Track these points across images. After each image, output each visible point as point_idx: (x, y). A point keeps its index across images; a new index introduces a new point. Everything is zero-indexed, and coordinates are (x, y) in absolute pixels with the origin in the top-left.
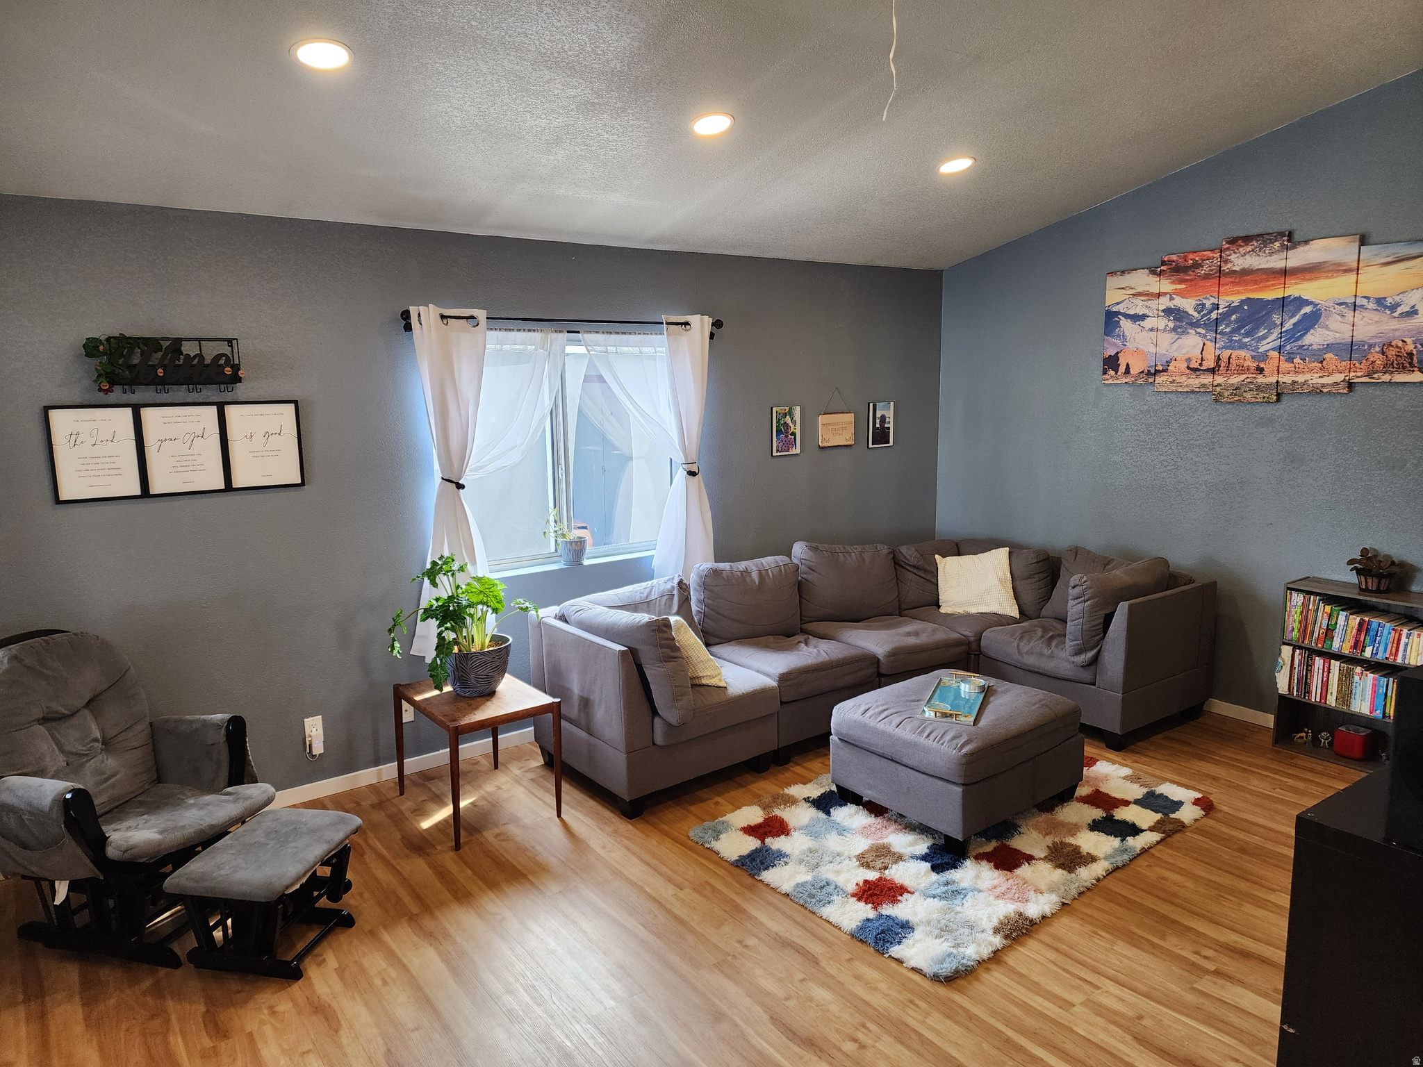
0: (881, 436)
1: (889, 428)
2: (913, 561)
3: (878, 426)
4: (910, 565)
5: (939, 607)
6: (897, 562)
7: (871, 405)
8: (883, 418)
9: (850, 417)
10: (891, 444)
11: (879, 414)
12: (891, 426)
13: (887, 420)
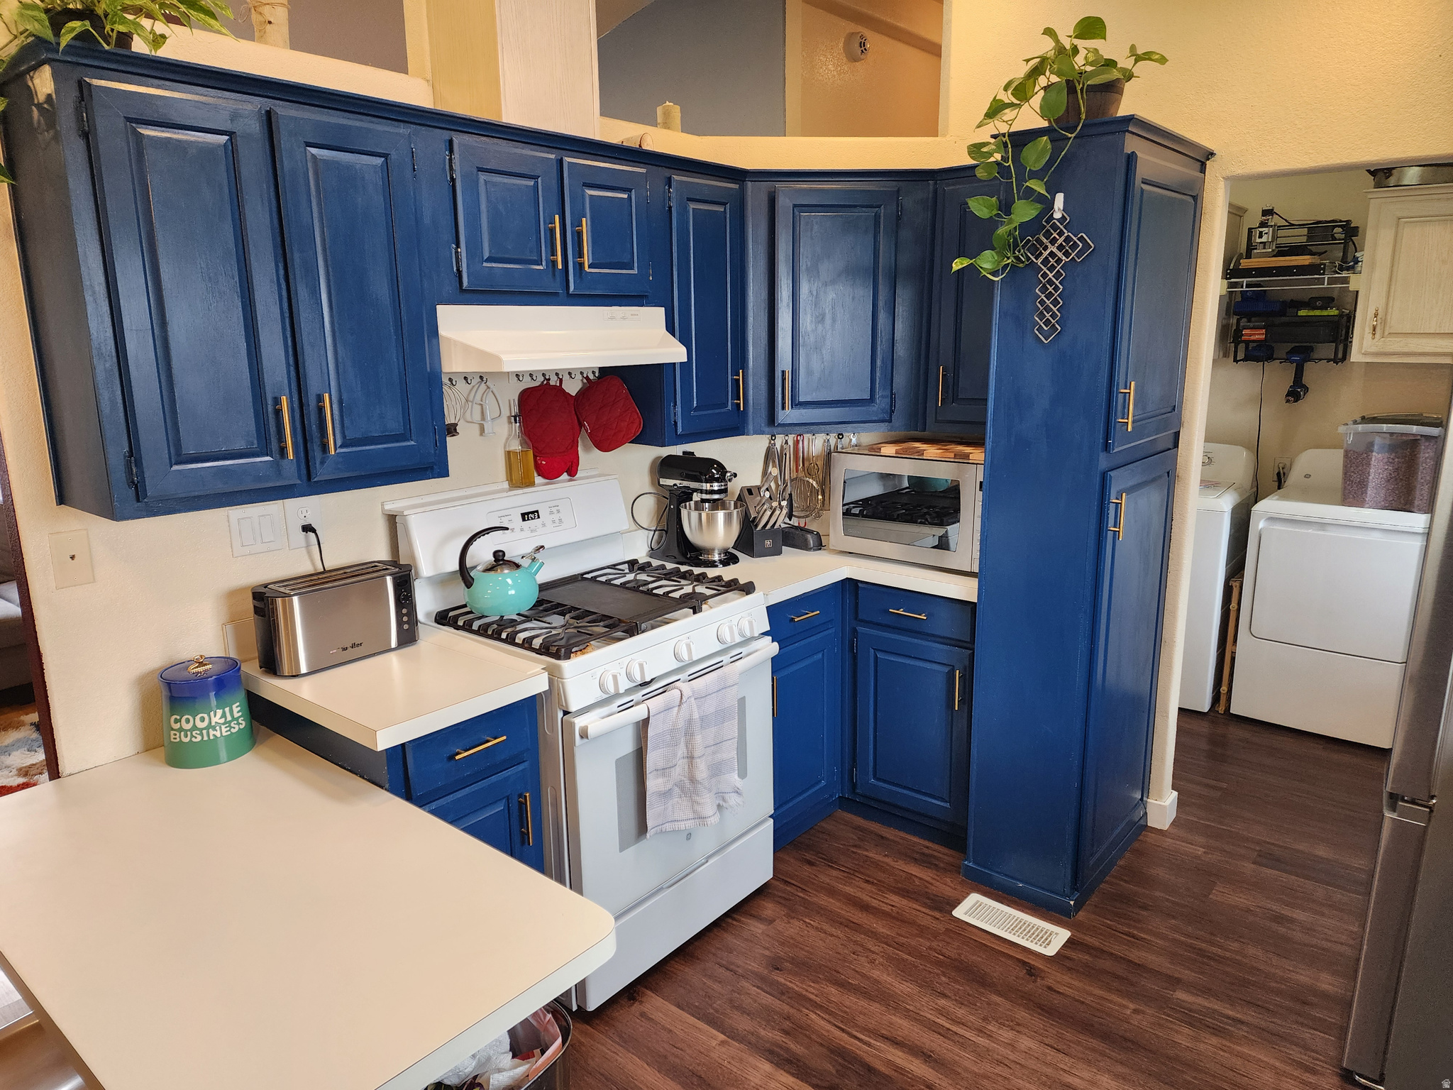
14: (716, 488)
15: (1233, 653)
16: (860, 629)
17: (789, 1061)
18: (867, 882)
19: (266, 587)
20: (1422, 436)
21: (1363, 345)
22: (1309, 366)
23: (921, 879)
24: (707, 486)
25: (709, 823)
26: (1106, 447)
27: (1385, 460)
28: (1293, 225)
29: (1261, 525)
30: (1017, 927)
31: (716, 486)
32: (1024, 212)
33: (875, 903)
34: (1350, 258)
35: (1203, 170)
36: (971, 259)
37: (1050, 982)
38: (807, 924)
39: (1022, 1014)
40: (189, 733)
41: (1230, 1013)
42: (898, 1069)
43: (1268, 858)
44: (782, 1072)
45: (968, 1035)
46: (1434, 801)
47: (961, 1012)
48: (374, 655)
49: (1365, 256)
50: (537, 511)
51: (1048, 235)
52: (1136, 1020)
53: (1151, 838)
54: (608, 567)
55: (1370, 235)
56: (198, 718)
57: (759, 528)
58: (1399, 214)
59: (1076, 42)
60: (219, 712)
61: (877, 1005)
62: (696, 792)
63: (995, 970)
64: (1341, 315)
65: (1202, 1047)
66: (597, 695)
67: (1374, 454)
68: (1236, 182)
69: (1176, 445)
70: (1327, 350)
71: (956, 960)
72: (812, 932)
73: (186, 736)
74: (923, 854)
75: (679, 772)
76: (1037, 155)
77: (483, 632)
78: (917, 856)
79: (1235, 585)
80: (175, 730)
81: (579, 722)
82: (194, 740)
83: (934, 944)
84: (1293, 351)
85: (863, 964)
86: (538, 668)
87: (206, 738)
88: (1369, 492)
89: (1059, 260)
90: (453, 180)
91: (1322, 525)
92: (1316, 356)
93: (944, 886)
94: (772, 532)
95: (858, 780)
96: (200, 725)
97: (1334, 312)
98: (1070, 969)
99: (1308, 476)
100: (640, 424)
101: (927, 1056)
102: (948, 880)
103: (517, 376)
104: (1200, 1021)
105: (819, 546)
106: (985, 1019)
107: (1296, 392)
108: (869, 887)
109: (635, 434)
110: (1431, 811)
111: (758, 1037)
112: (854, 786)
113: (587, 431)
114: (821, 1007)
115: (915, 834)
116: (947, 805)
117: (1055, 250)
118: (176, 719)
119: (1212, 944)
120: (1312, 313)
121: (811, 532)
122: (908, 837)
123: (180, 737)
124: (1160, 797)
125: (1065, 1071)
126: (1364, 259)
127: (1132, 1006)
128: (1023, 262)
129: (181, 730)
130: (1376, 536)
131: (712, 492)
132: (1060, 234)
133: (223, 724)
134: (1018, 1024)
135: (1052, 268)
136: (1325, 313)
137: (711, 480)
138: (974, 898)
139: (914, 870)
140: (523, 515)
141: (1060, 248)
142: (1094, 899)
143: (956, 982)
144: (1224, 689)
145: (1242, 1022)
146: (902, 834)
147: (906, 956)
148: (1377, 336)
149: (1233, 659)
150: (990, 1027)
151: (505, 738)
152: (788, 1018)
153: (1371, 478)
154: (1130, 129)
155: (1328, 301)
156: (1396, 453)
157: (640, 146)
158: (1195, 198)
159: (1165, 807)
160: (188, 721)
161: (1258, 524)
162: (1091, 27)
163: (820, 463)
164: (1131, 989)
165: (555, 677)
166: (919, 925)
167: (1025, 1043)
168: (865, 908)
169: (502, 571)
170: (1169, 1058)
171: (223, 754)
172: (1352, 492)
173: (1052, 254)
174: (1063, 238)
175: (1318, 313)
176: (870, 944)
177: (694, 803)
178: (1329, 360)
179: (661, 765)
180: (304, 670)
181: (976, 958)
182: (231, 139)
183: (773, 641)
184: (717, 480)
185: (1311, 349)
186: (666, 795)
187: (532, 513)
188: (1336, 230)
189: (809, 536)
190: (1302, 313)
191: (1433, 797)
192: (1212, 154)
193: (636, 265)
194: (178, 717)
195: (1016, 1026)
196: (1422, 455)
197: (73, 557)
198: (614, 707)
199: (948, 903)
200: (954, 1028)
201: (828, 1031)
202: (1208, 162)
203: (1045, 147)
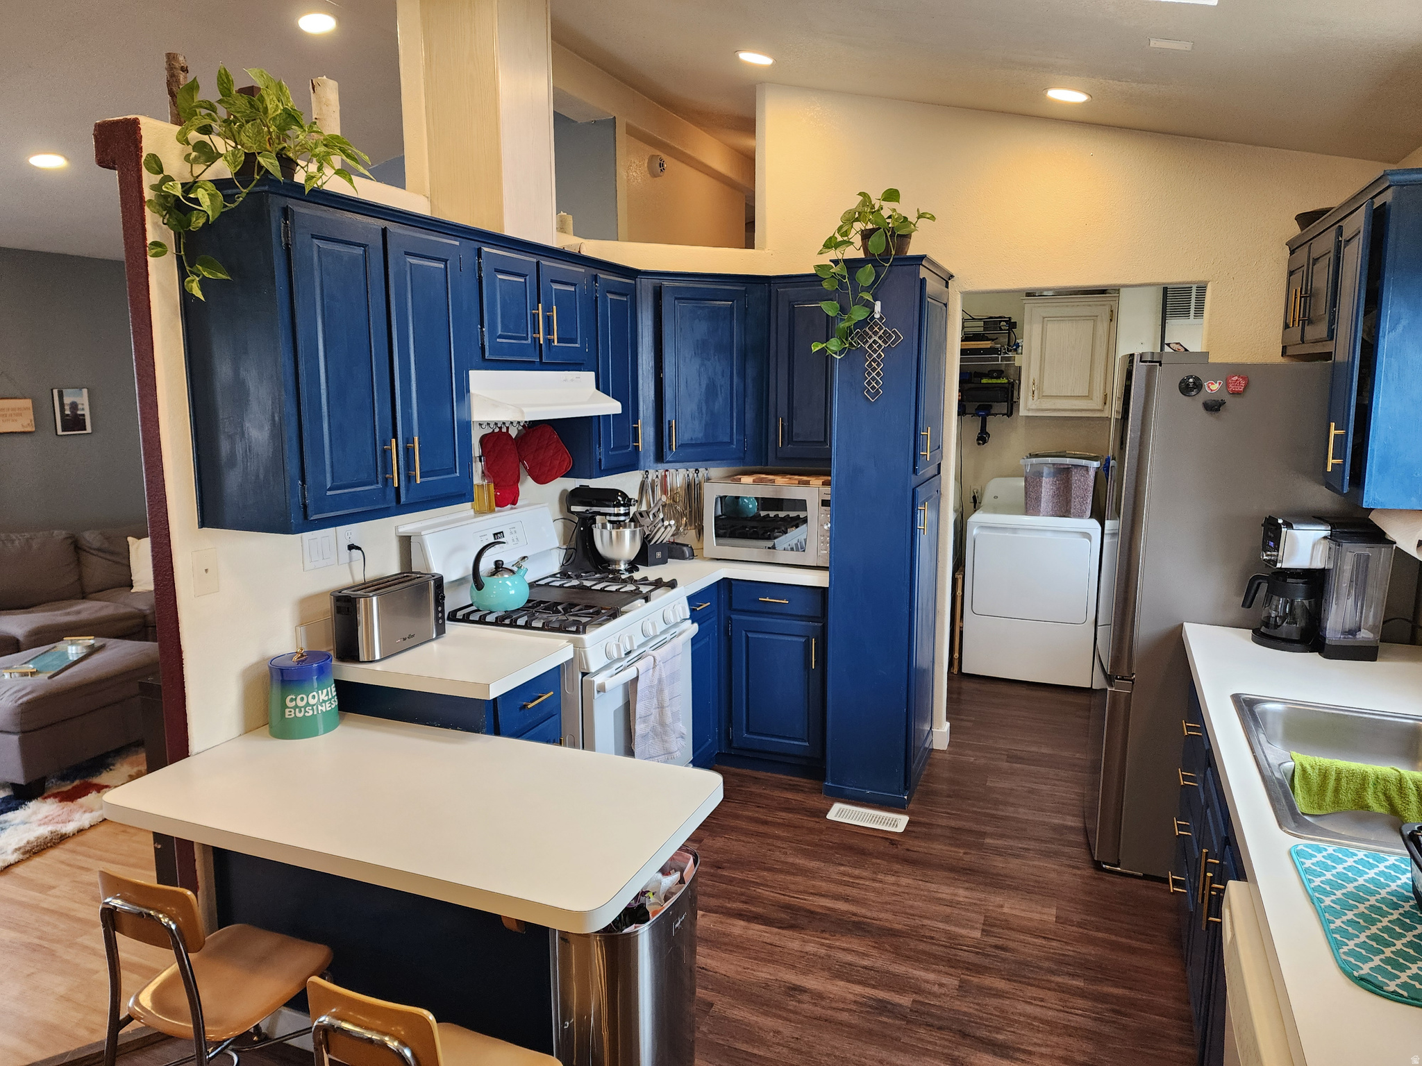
0: (74, 422)
1: (84, 415)
2: (96, 544)
3: (68, 412)
4: (94, 549)
5: (132, 586)
6: (77, 546)
7: (55, 392)
8: (74, 406)
9: (28, 403)
10: (89, 430)
11: (67, 400)
12: (87, 413)
13: (80, 407)
14: (622, 512)
15: (961, 628)
16: (734, 617)
17: (756, 918)
18: (758, 807)
19: (340, 592)
20: (1072, 465)
21: (1027, 404)
22: (989, 418)
23: (795, 800)
24: (616, 510)
25: (675, 756)
26: (915, 471)
27: (1051, 483)
28: (974, 319)
29: (975, 532)
30: (873, 819)
31: (622, 510)
32: (859, 314)
33: (770, 819)
34: (1012, 344)
35: (947, 286)
36: (823, 344)
37: (907, 846)
38: (729, 839)
39: (897, 867)
40: (303, 709)
41: (1020, 845)
42: (829, 909)
43: (1012, 758)
44: (753, 924)
45: (867, 883)
46: (1134, 676)
47: (857, 872)
48: (421, 644)
49: (1024, 342)
50: (502, 532)
51: (871, 328)
52: (967, 858)
53: (937, 756)
54: (551, 576)
55: (1026, 327)
56: (310, 696)
57: (652, 543)
58: (1045, 315)
59: (883, 203)
60: (325, 691)
61: (801, 877)
62: (665, 733)
63: (869, 846)
64: (1009, 383)
65: (1011, 866)
66: (605, 661)
67: (1044, 478)
68: (967, 295)
69: (939, 473)
70: (1003, 407)
71: (841, 844)
72: (734, 843)
73: (300, 711)
74: (790, 785)
75: (653, 719)
76: (866, 275)
77: (499, 622)
78: (787, 787)
79: (959, 577)
80: (291, 708)
81: (598, 680)
82: (307, 714)
83: (823, 837)
84: (979, 408)
85: (778, 855)
86: (564, 642)
87: (315, 713)
88: (1042, 505)
89: (880, 346)
90: (480, 277)
91: (1015, 530)
92: (992, 412)
93: (815, 801)
94: (661, 546)
95: (734, 738)
96: (312, 702)
97: (1005, 381)
98: (916, 837)
99: (996, 497)
100: (570, 462)
101: (846, 899)
102: (815, 798)
103: (480, 425)
104: (1005, 853)
105: (692, 556)
106: (875, 873)
107: (983, 438)
108: (761, 810)
109: (566, 470)
110: (1133, 683)
111: (726, 908)
112: (730, 742)
113: (526, 468)
114: (762, 885)
115: (779, 773)
116: (807, 744)
117: (877, 339)
118: (292, 698)
119: (997, 810)
120: (990, 381)
121: (687, 545)
122: (774, 775)
123: (295, 713)
124: (940, 726)
125: (935, 892)
126: (1023, 344)
127: (962, 851)
128: (854, 346)
129: (296, 707)
130: (1049, 535)
131: (618, 515)
132: (880, 329)
133: (327, 701)
134: (897, 872)
135: (875, 351)
136: (999, 381)
137: (618, 505)
138: (837, 807)
139: (789, 795)
140: (495, 535)
141: (880, 338)
142: (916, 796)
143: (846, 856)
144: (956, 655)
145: (1029, 850)
146: (769, 774)
147: (807, 847)
148: (1036, 397)
149: (961, 633)
150: (879, 877)
151: (552, 693)
152: (742, 894)
153: (1042, 495)
154: (923, 263)
155: (1000, 373)
156: (1057, 477)
157: (579, 252)
158: (946, 305)
159: (945, 733)
160: (302, 699)
161: (973, 531)
162: (892, 195)
163: (682, 493)
164: (958, 842)
165: (579, 647)
166: (807, 828)
167: (904, 881)
168: (765, 823)
169: (502, 575)
170: (994, 875)
171: (321, 727)
172: (1030, 505)
173: (875, 342)
174: (882, 331)
175: (994, 381)
176: (779, 843)
177: (664, 741)
178: (1003, 415)
179: (643, 714)
180: (378, 657)
181: (854, 841)
182: (365, 251)
183: (693, 623)
184: (624, 505)
185: (991, 406)
186: (645, 736)
187: (500, 533)
188: (1002, 323)
189: (685, 548)
190: (984, 381)
191: (1133, 674)
192: (952, 276)
193: (579, 339)
194: (294, 697)
195: (895, 873)
196: (1073, 478)
197: (206, 570)
198: (612, 670)
199: (821, 812)
200: (857, 881)
201: (774, 897)
202: (949, 281)
203: (870, 273)
